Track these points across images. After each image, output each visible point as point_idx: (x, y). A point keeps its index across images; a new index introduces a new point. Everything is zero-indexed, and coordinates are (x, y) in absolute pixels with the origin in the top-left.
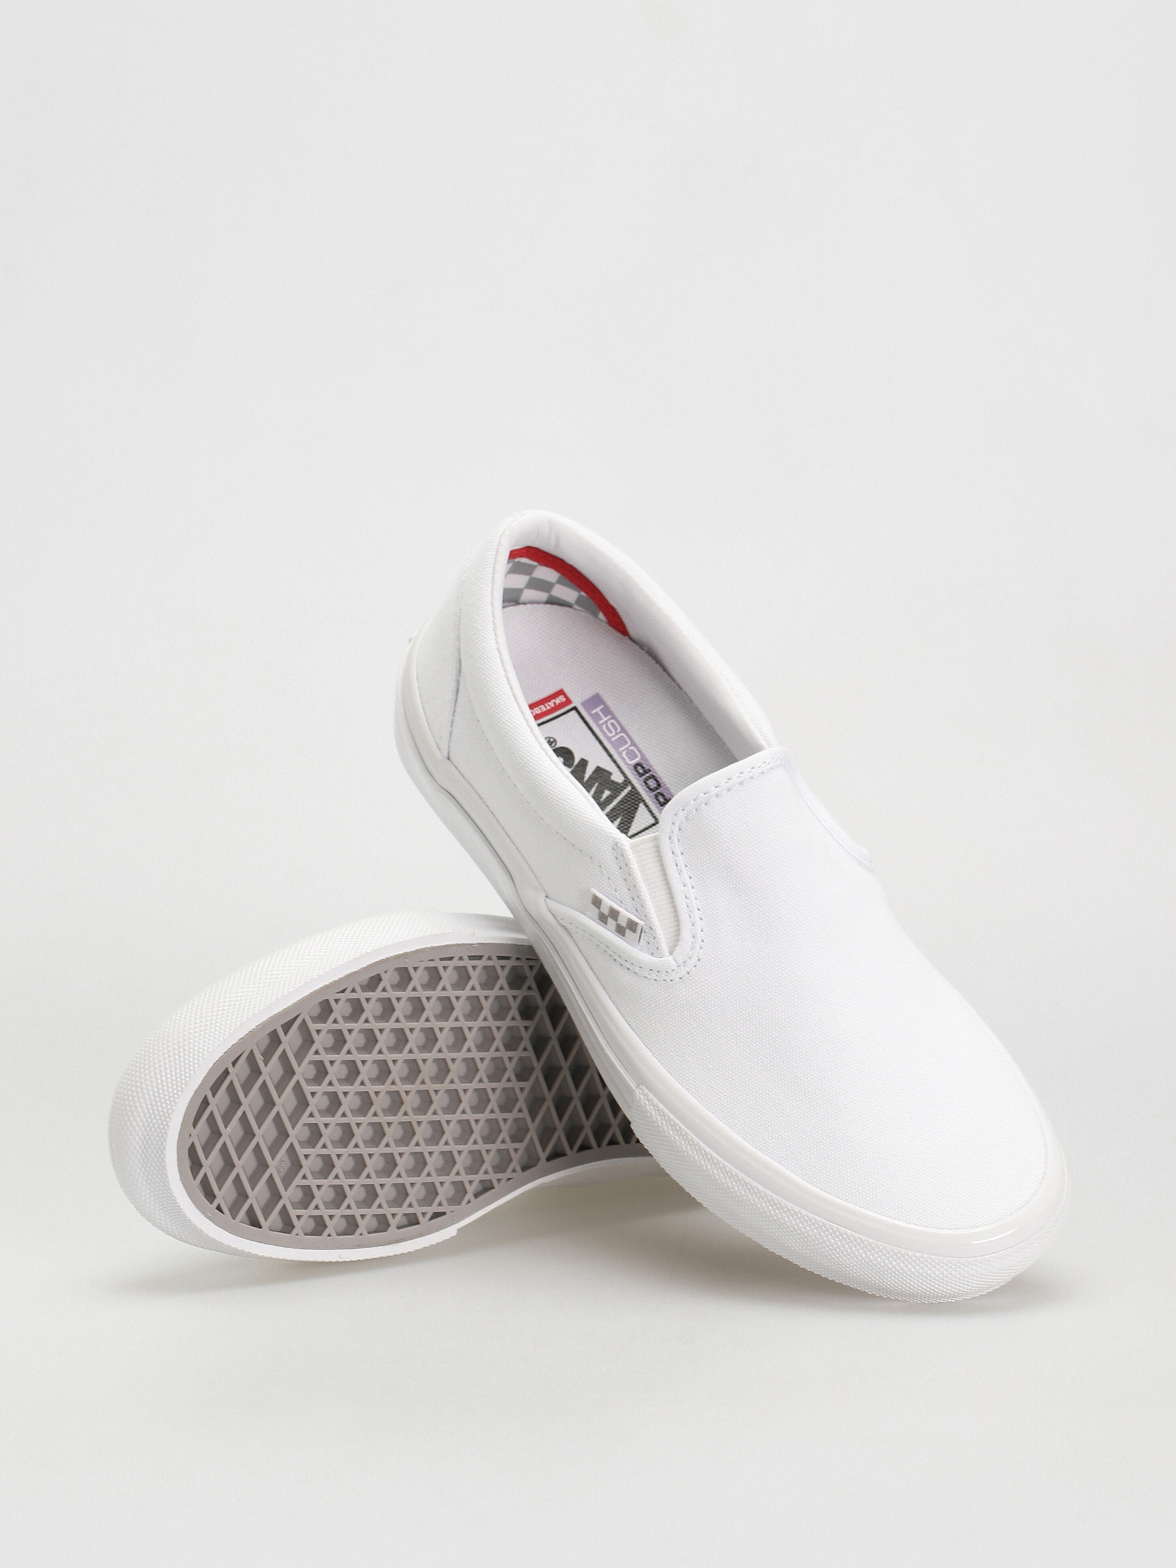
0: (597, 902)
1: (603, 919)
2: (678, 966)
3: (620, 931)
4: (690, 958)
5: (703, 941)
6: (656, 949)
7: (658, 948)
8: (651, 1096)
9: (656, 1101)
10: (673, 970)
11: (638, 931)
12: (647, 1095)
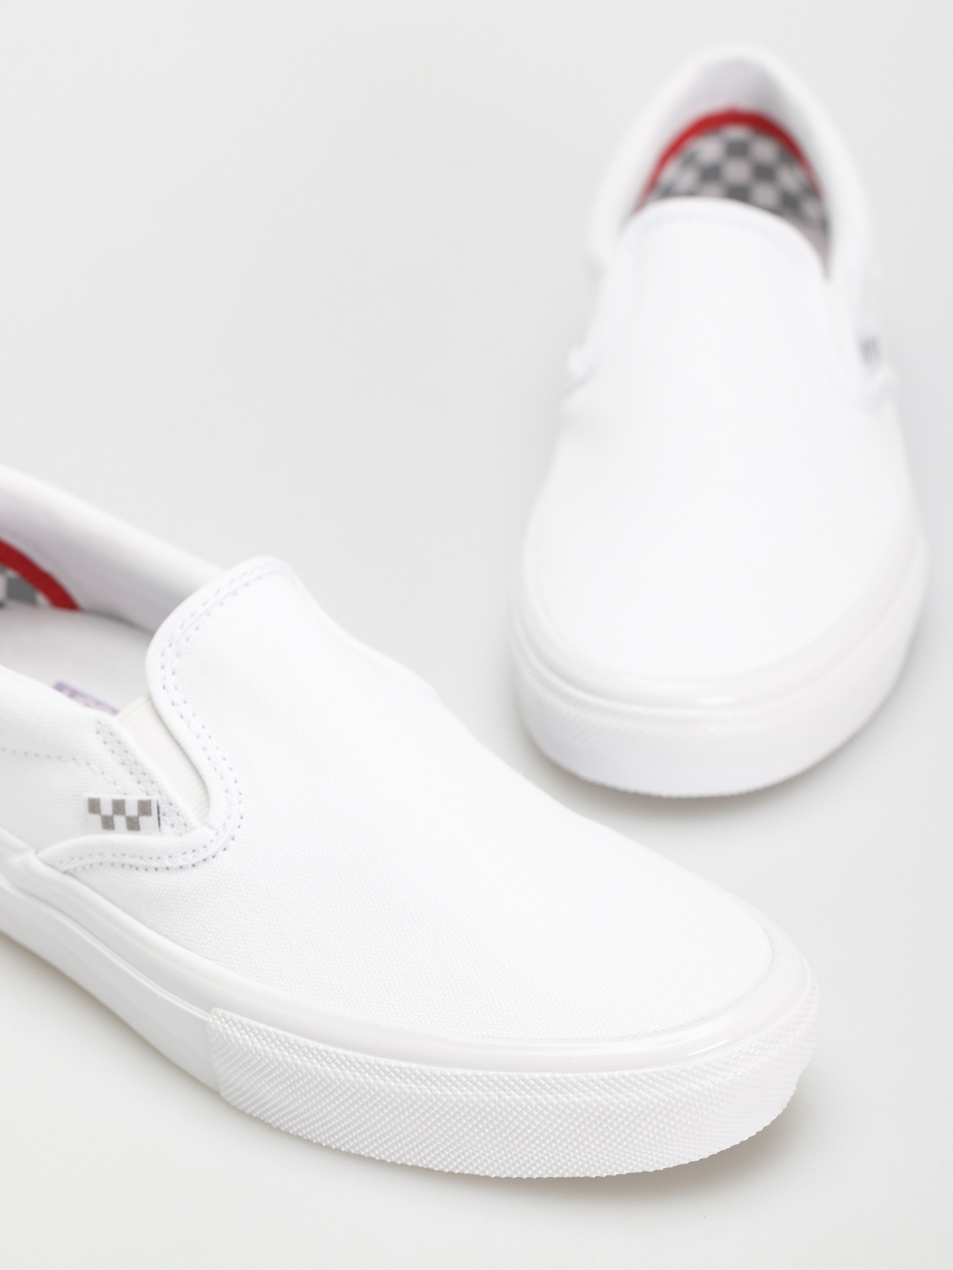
0: (94, 806)
1: (108, 824)
2: (217, 834)
3: (133, 825)
4: (229, 818)
5: (240, 794)
6: (183, 826)
7: (185, 825)
8: (228, 1014)
9: (236, 1017)
10: (212, 841)
11: (154, 811)
12: (223, 1016)
